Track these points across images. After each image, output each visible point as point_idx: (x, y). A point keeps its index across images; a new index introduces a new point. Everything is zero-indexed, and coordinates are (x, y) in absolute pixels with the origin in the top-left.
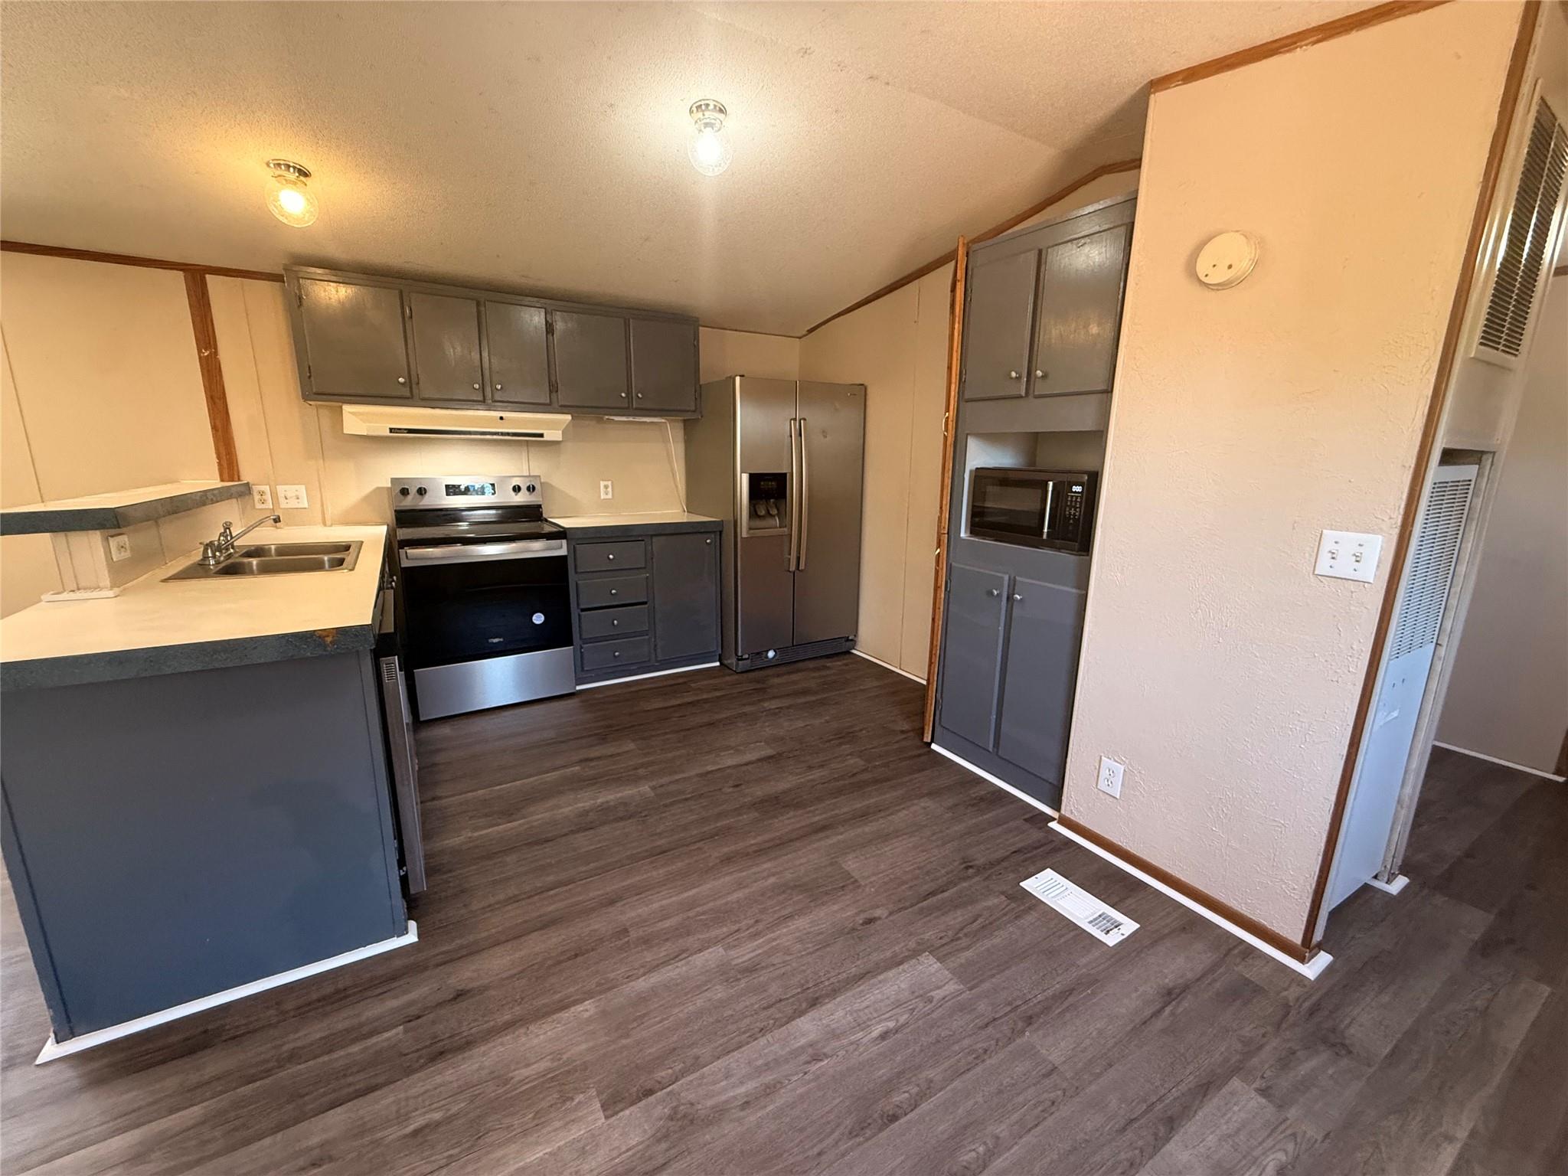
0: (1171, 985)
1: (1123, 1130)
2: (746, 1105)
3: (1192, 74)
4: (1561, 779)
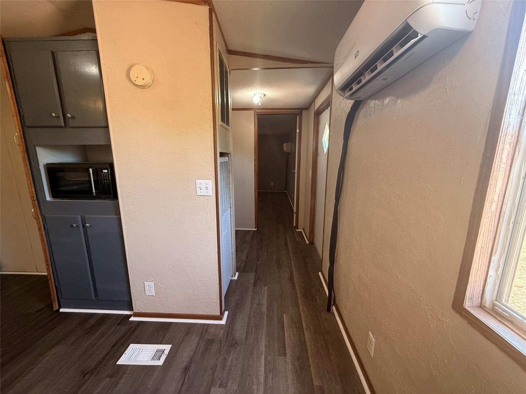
0: (186, 364)
4: (256, 229)
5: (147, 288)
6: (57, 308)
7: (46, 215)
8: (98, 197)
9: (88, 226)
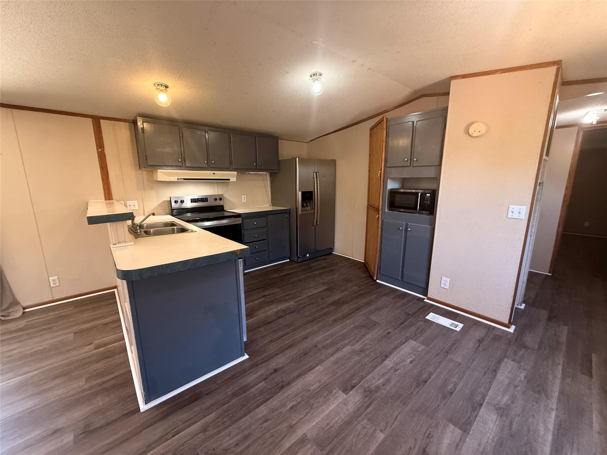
0: (479, 338)
1: (484, 375)
2: (384, 385)
3: (464, 76)
4: (550, 274)
5: (443, 282)
6: (376, 279)
7: (384, 220)
8: (419, 213)
9: (409, 230)
